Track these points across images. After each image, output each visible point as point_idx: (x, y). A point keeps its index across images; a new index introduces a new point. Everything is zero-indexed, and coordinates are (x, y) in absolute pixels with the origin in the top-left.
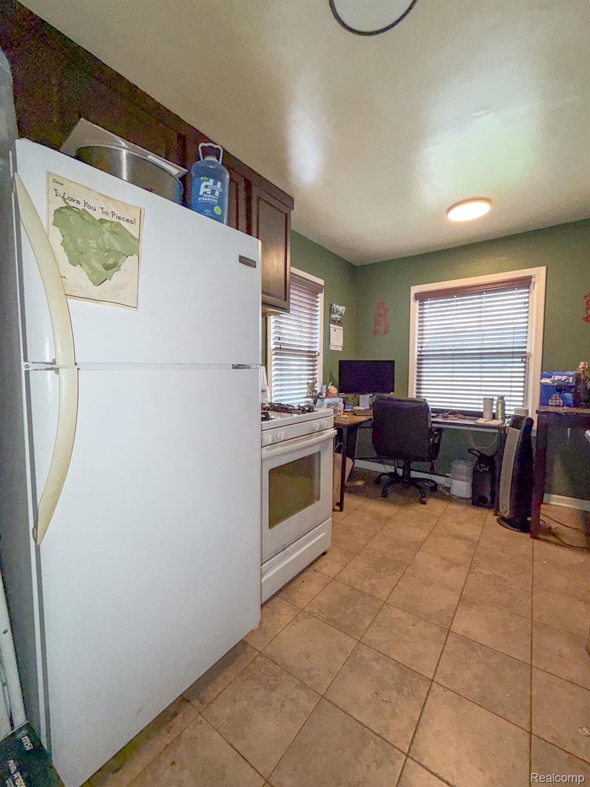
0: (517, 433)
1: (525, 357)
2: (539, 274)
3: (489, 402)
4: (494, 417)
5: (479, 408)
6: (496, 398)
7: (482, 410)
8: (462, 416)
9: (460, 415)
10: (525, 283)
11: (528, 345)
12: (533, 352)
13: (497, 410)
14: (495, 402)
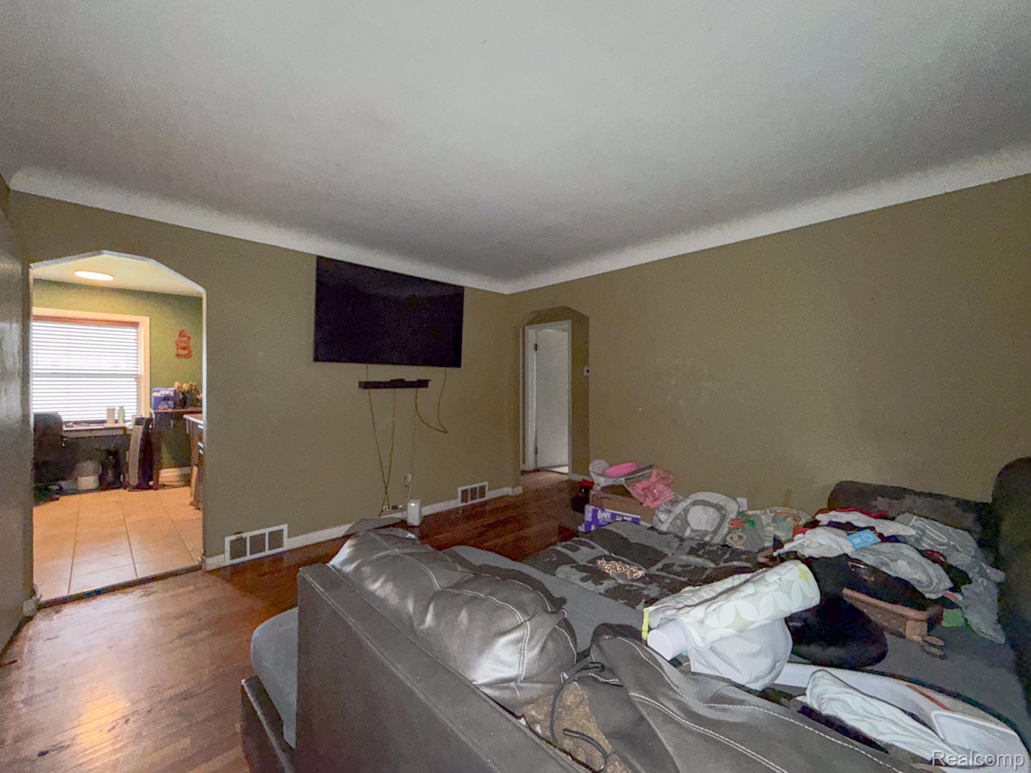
0: (140, 428)
1: (137, 378)
2: (145, 321)
3: (111, 411)
4: (116, 422)
5: (104, 417)
6: (117, 408)
7: (106, 419)
8: (86, 424)
9: (83, 424)
10: (135, 325)
11: (139, 369)
12: (143, 373)
13: (119, 417)
14: (116, 412)
